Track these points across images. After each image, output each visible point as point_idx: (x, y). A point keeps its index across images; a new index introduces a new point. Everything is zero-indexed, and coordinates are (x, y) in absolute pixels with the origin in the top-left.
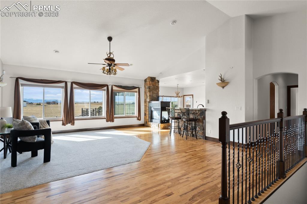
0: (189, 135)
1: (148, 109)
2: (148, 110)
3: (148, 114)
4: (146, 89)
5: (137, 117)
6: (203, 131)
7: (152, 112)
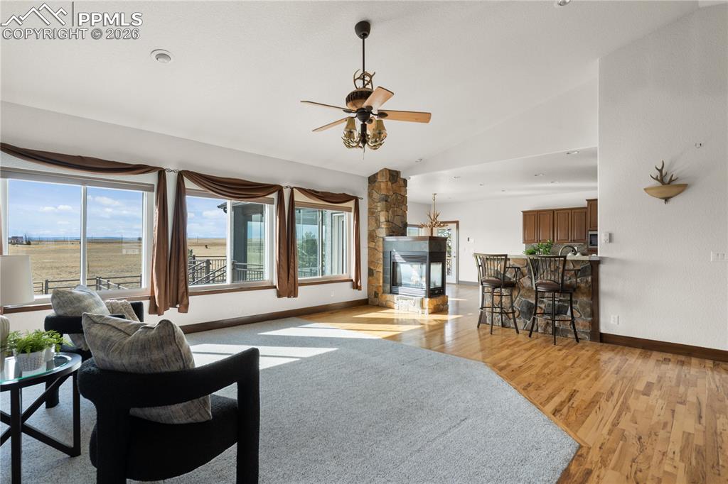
0: (537, 331)
1: (381, 257)
2: (382, 262)
3: (382, 271)
4: (374, 202)
5: (352, 280)
6: (590, 319)
7: (394, 265)
